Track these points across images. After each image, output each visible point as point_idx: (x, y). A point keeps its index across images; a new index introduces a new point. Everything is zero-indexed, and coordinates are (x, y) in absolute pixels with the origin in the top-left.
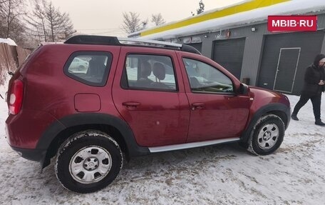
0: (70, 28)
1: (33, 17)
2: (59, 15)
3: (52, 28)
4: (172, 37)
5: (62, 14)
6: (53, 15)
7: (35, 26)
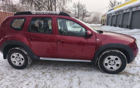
0: (85, 10)
1: (72, 8)
2: (81, 6)
3: (79, 11)
4: (127, 8)
5: (82, 5)
6: (79, 6)
7: (73, 11)
